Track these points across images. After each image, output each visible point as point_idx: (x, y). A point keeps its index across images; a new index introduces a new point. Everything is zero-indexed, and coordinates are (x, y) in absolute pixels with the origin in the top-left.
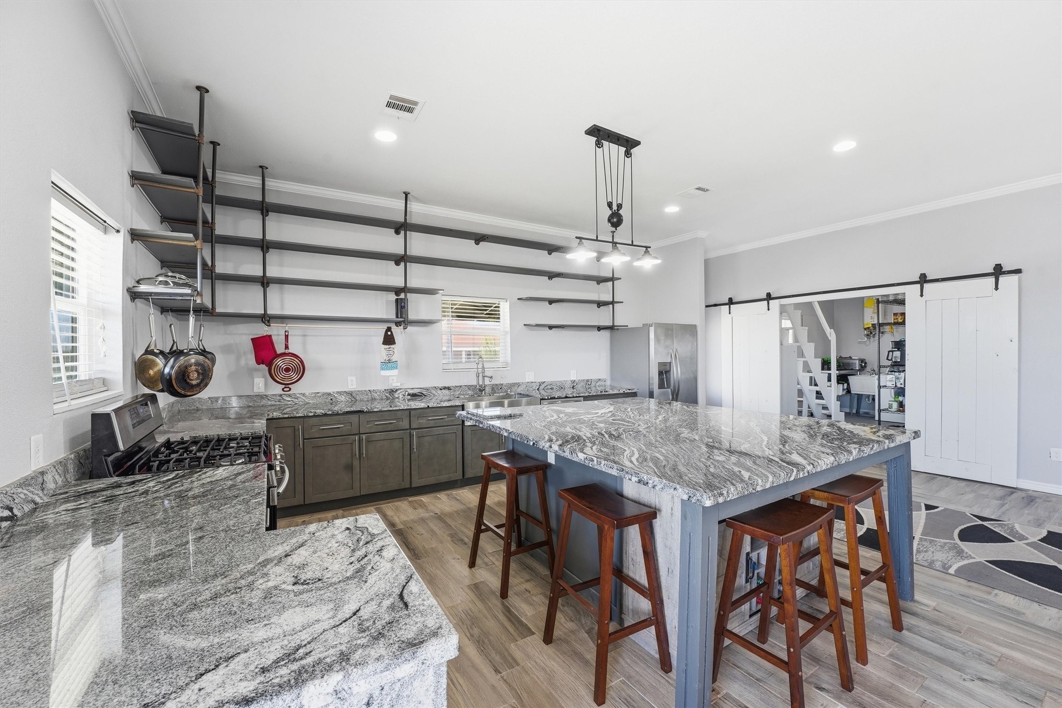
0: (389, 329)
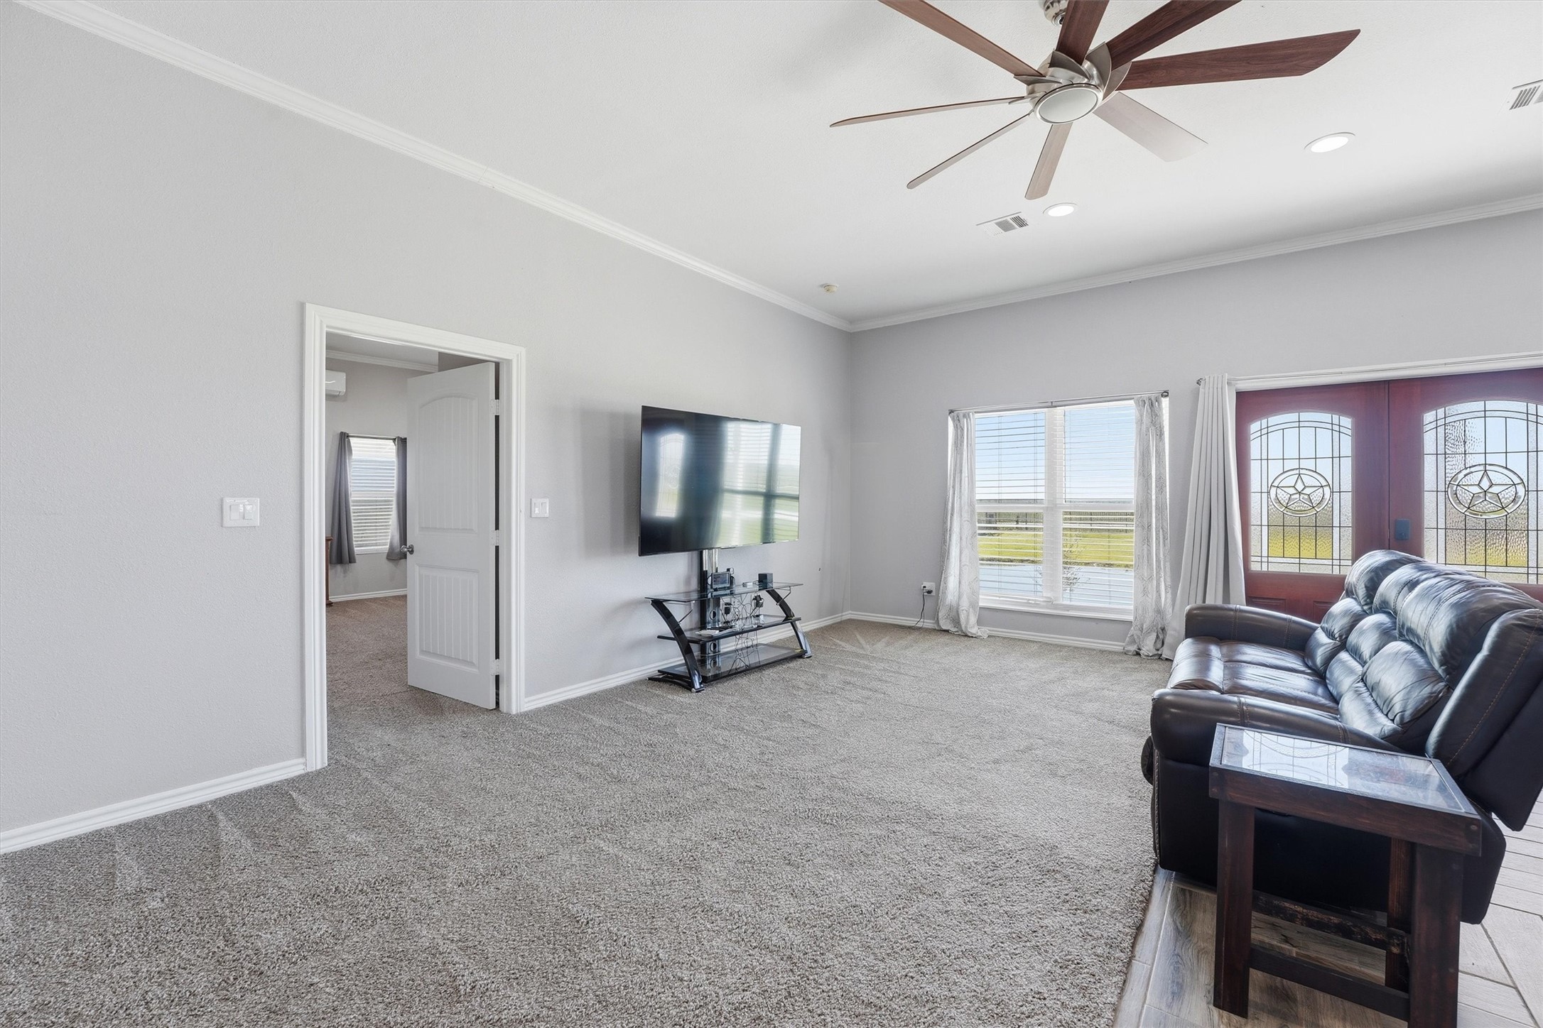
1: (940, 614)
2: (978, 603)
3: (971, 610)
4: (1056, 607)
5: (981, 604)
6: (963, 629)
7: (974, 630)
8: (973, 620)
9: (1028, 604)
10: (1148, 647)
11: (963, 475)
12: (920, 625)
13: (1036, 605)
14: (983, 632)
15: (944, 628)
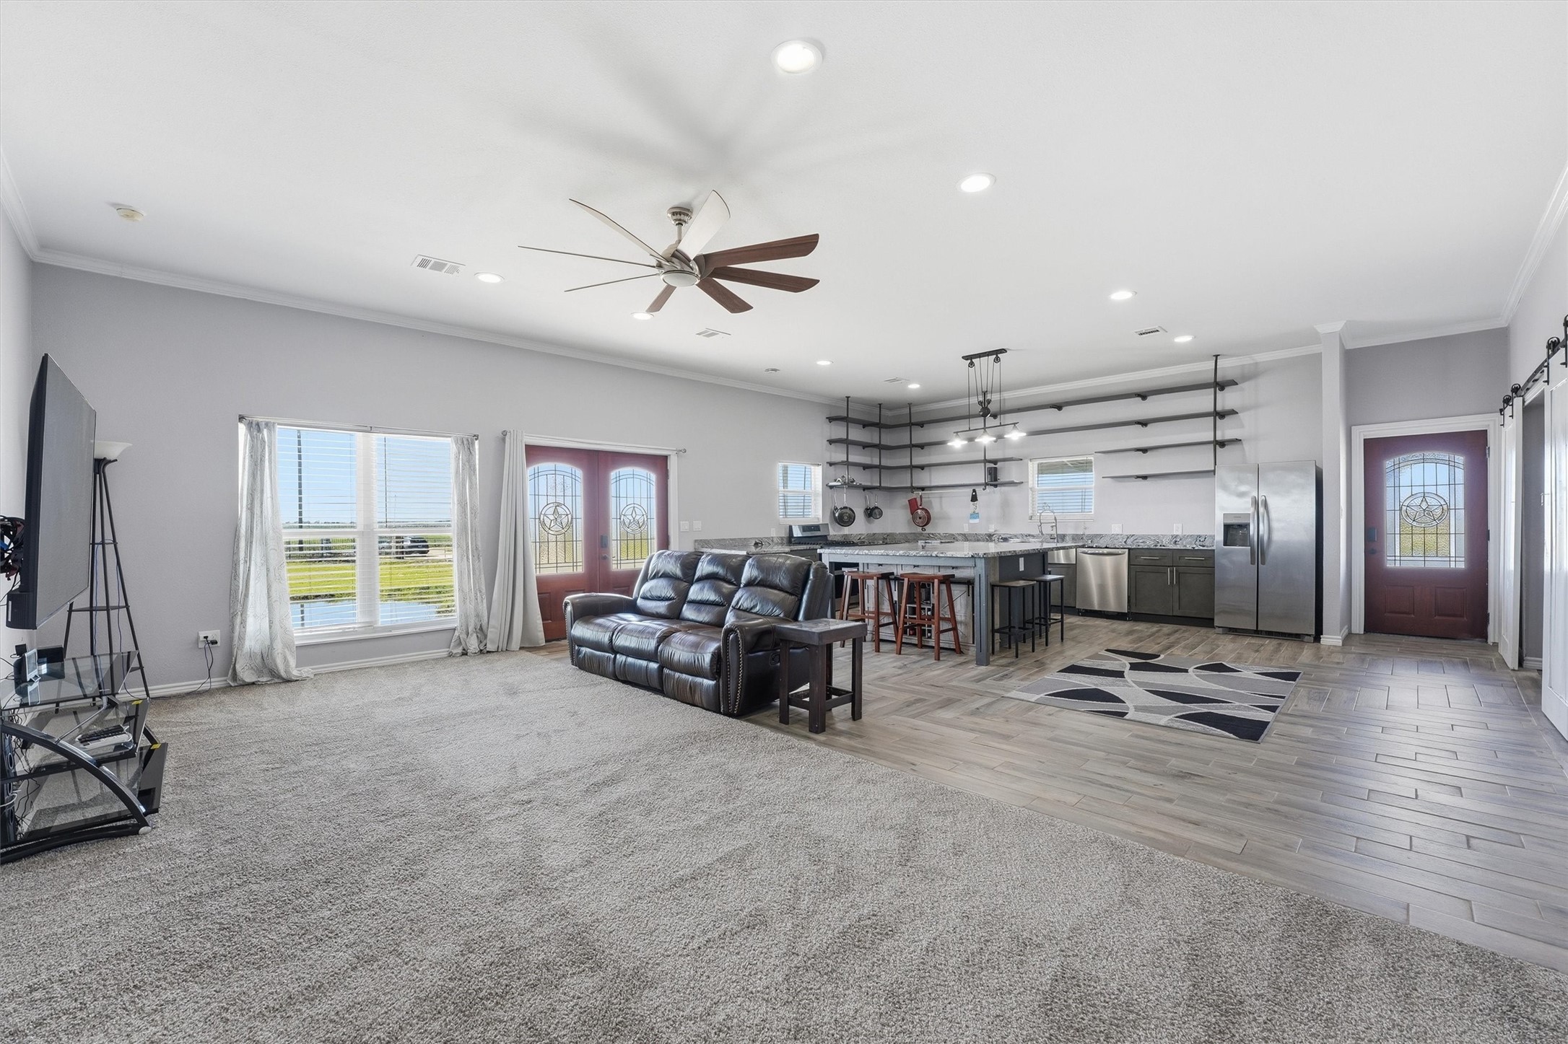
0: (974, 491)
1: (237, 666)
2: (293, 642)
3: (286, 650)
4: (376, 630)
5: (297, 643)
6: (283, 674)
7: (295, 673)
8: (292, 662)
9: (344, 633)
10: (473, 645)
11: (265, 495)
12: (206, 686)
13: (355, 632)
14: (307, 671)
15: (248, 680)
